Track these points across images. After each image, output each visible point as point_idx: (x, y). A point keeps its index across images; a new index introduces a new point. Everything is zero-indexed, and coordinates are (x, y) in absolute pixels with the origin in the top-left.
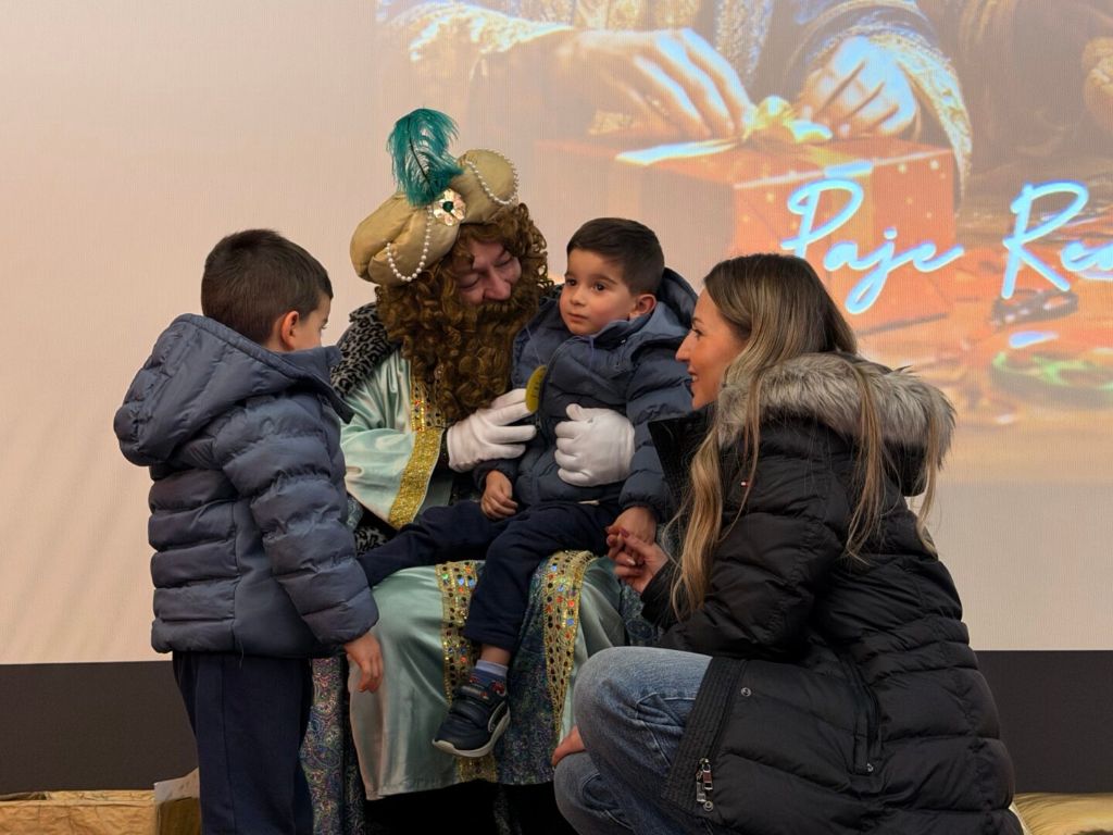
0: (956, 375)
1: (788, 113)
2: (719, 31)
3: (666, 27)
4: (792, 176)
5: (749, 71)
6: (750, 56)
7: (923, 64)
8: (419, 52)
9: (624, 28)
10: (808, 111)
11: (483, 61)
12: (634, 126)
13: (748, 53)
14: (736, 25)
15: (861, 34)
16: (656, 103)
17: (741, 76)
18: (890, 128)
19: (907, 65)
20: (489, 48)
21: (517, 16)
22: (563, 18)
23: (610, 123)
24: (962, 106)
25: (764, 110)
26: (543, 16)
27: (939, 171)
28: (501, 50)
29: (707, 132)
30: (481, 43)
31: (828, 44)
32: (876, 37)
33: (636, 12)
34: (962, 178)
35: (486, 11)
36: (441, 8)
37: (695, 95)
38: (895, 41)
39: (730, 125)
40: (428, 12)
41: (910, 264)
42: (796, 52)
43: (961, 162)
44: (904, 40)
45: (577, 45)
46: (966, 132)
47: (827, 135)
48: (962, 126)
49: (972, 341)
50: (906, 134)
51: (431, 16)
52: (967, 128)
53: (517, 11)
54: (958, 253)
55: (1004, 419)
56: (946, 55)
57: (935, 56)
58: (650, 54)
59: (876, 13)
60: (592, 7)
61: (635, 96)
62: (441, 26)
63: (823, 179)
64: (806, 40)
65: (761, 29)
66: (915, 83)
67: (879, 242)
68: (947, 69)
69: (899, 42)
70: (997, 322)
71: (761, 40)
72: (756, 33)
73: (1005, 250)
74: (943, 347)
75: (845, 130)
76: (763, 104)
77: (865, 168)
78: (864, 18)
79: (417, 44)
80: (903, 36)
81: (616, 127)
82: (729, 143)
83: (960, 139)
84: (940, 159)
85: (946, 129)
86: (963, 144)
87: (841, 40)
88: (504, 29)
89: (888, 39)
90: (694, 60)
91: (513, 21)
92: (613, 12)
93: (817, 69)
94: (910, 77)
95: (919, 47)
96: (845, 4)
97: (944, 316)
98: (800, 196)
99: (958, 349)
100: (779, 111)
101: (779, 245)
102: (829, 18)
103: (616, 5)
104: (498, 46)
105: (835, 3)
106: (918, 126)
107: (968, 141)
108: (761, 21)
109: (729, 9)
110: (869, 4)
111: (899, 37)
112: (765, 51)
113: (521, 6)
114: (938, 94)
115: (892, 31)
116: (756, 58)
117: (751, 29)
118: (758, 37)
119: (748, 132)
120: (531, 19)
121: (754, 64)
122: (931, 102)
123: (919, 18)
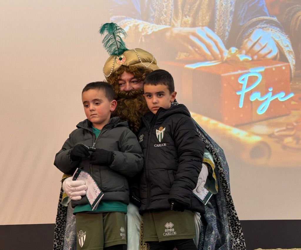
0: (292, 133)
1: (237, 52)
2: (216, 27)
4: (240, 72)
5: (225, 40)
6: (226, 35)
7: (279, 37)
10: (244, 52)
11: (143, 37)
12: (190, 57)
13: (225, 34)
14: (221, 25)
15: (260, 28)
17: (223, 41)
19: (274, 37)
20: (145, 33)
21: (153, 23)
22: (168, 24)
23: (182, 56)
24: (292, 50)
25: (230, 52)
26: (161, 23)
27: (285, 70)
28: (149, 34)
29: (213, 58)
30: (142, 32)
31: (250, 31)
32: (265, 29)
33: (190, 22)
34: (292, 72)
35: (143, 22)
36: (130, 21)
37: (209, 47)
38: (270, 30)
39: (220, 56)
40: (126, 22)
41: (277, 99)
42: (240, 34)
43: (292, 67)
45: (172, 33)
46: (293, 58)
47: (250, 59)
48: (292, 56)
49: (297, 122)
50: (275, 58)
52: (294, 56)
53: (153, 22)
54: (292, 95)
56: (286, 34)
57: (283, 34)
58: (194, 34)
59: (264, 21)
60: (176, 21)
61: (190, 47)
62: (130, 27)
63: (249, 72)
64: (243, 30)
65: (229, 27)
66: (277, 43)
67: (267, 92)
68: (287, 38)
69: (272, 30)
71: (229, 30)
72: (227, 28)
74: (288, 124)
75: (255, 57)
76: (230, 50)
77: (262, 69)
78: (261, 23)
81: (184, 57)
82: (219, 62)
83: (292, 60)
84: (285, 66)
85: (287, 57)
86: (292, 61)
87: (254, 30)
88: (149, 27)
89: (268, 29)
90: (208, 36)
91: (152, 25)
93: (246, 39)
94: (275, 41)
95: (278, 32)
96: (255, 19)
97: (288, 115)
98: (242, 78)
99: (292, 125)
100: (235, 51)
101: (236, 93)
102: (250, 23)
103: (184, 20)
104: (147, 32)
105: (252, 19)
106: (278, 56)
107: (294, 60)
108: (229, 24)
109: (219, 21)
110: (262, 19)
111: (272, 29)
112: (230, 33)
113: (155, 20)
114: (284, 46)
115: (269, 27)
116: (227, 36)
117: (226, 27)
118: (228, 29)
119: (225, 58)
120: (157, 24)
121: (227, 38)
122: (282, 49)
123: (278, 23)
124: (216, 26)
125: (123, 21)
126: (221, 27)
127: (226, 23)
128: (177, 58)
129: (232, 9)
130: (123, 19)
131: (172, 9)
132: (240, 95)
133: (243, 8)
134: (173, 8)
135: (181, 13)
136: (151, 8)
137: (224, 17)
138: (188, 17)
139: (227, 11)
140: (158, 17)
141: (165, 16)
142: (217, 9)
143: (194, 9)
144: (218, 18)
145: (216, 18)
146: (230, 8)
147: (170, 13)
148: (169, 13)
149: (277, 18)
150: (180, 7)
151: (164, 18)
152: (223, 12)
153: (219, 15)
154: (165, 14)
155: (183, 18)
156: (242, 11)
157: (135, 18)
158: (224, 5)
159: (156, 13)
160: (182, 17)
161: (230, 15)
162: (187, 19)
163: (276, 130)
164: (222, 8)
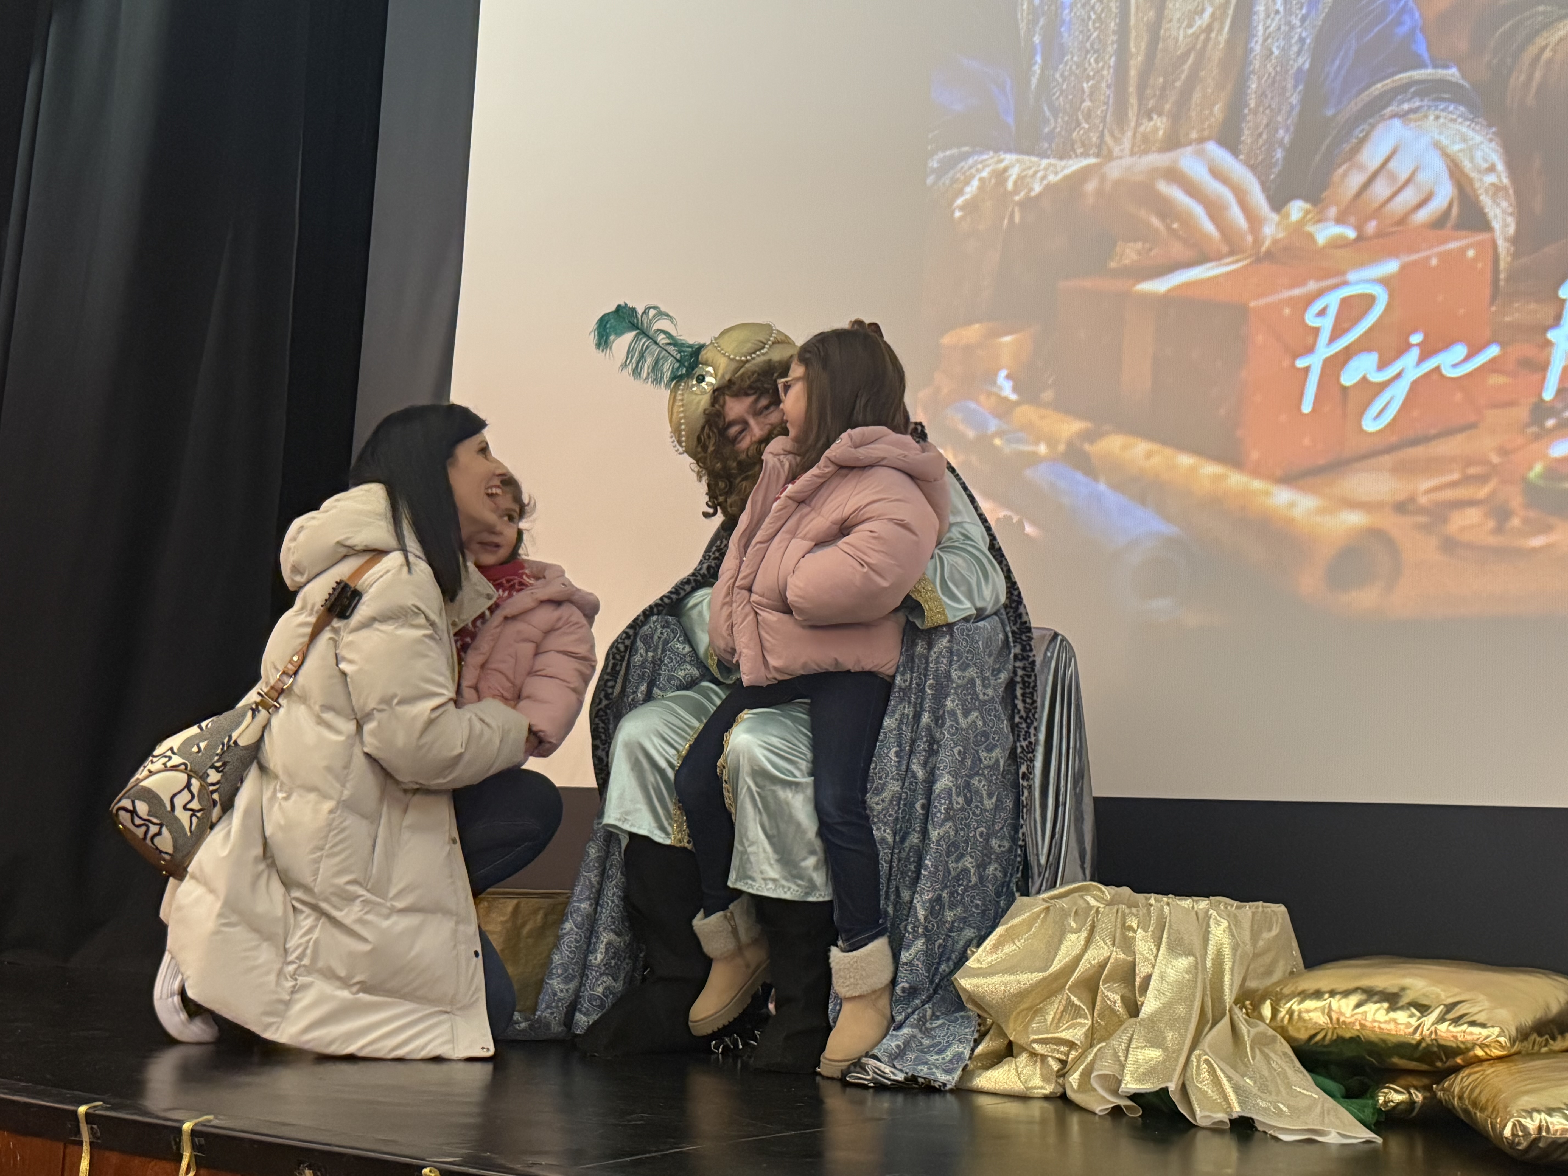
0: (1483, 492)
1: (1309, 216)
2: (1243, 138)
3: (1190, 143)
4: (1312, 286)
5: (1272, 177)
6: (1274, 160)
7: (1464, 139)
8: (962, 208)
9: (1146, 152)
10: (1333, 211)
11: (1017, 209)
12: (1152, 253)
13: (1272, 157)
14: (1262, 127)
15: (1394, 116)
16: (1175, 226)
17: (1264, 183)
18: (1423, 215)
19: (1445, 142)
20: (1022, 194)
21: (1048, 157)
22: (1091, 152)
23: (1130, 253)
24: (1506, 181)
25: (1288, 216)
26: (1071, 153)
27: (1475, 259)
28: (1033, 194)
29: (1226, 249)
30: (1016, 191)
31: (1358, 133)
32: (1412, 116)
33: (1161, 133)
34: (1502, 265)
35: (1021, 157)
36: (981, 162)
37: (1215, 210)
38: (1432, 118)
39: (1249, 238)
40: (971, 168)
41: (1437, 369)
42: (1323, 148)
43: (1502, 246)
44: (1443, 114)
45: (1103, 179)
46: (1510, 210)
47: (1351, 234)
48: (1504, 204)
49: (1503, 451)
50: (1440, 222)
51: (973, 171)
52: (1511, 205)
53: (1049, 152)
54: (1493, 351)
55: (1538, 541)
56: (1490, 126)
57: (1478, 128)
58: (1174, 175)
59: (1413, 89)
60: (1119, 136)
61: (1155, 222)
62: (982, 180)
63: (1345, 283)
64: (1335, 132)
65: (1287, 130)
66: (1454, 161)
67: (1402, 348)
68: (1491, 140)
69: (1437, 118)
70: (1534, 429)
71: (1287, 140)
72: (1281, 132)
73: (1548, 344)
74: (1469, 462)
75: (1371, 227)
76: (1284, 211)
77: (1391, 267)
78: (1399, 98)
79: (960, 201)
80: (1443, 110)
81: (1135, 257)
82: (1245, 258)
83: (1502, 219)
84: (1478, 245)
85: (1486, 210)
86: (1506, 225)
87: (1373, 127)
88: (1036, 173)
89: (1426, 117)
90: (1216, 173)
91: (1045, 162)
92: (1139, 136)
93: (1344, 162)
95: (1460, 120)
96: (1379, 85)
97: (1472, 426)
98: (1318, 306)
99: (1487, 462)
100: (1301, 215)
101: (1293, 365)
102: (1360, 105)
103: (1142, 129)
104: (1031, 190)
105: (1368, 87)
106: (1455, 211)
107: (1510, 220)
108: (1287, 119)
109: (1255, 112)
110: (1404, 81)
111: (1437, 113)
112: (1290, 151)
113: (1054, 146)
114: (1479, 172)
115: (1429, 107)
116: (1280, 162)
117: (1276, 130)
118: (1283, 138)
119: (1267, 243)
120: (1061, 158)
121: (1276, 170)
122: (1470, 181)
123: (1461, 87)
124: (1246, 132)
125: (963, 164)
126: (1260, 135)
127: (1279, 119)
128: (1113, 265)
129: (1304, 62)
130: (965, 157)
131: (1109, 96)
132: (1307, 370)
133: (1342, 53)
134: (1111, 96)
135: (1136, 107)
136: (1046, 109)
137: (1272, 98)
138: (1155, 117)
139: (1287, 71)
140: (1063, 133)
141: (1087, 126)
142: (1253, 72)
143: (1178, 84)
144: (1252, 104)
145: (1247, 105)
146: (1295, 60)
147: (1102, 111)
148: (1099, 112)
149: (1460, 70)
150: (1132, 89)
151: (1082, 132)
152: (1270, 81)
153: (1256, 92)
154: (1087, 122)
155: (1141, 124)
156: (1337, 63)
157: (996, 151)
158: (1276, 52)
159: (1060, 120)
160: (1137, 121)
161: (1295, 87)
162: (1152, 124)
163: (1426, 484)
164: (1268, 66)
